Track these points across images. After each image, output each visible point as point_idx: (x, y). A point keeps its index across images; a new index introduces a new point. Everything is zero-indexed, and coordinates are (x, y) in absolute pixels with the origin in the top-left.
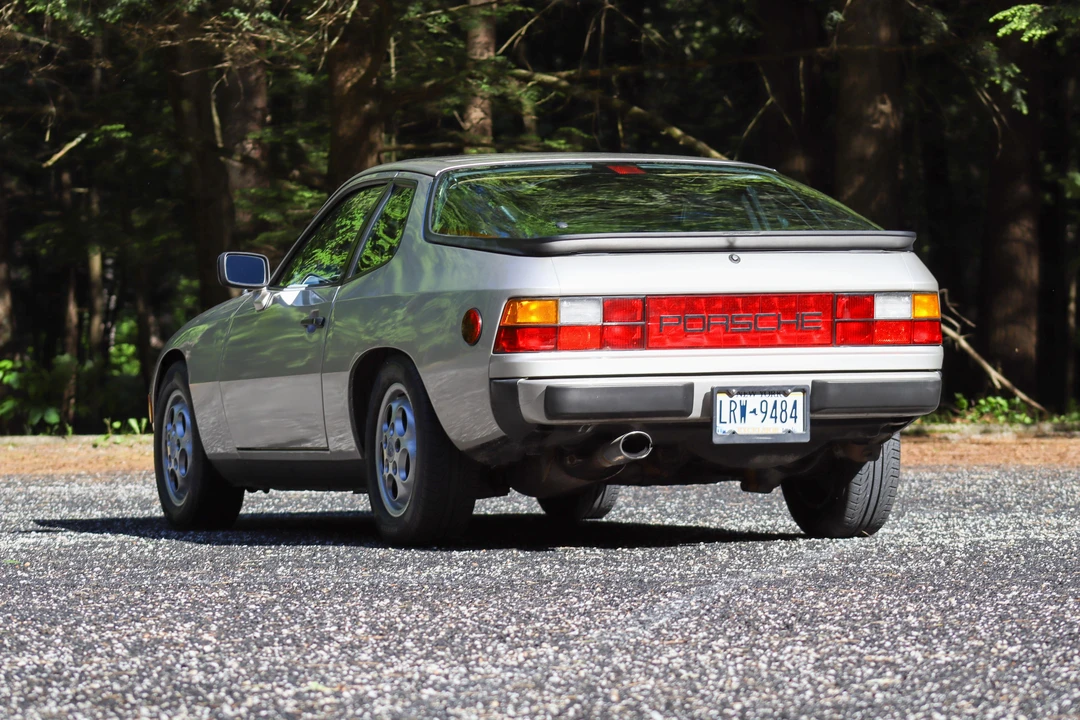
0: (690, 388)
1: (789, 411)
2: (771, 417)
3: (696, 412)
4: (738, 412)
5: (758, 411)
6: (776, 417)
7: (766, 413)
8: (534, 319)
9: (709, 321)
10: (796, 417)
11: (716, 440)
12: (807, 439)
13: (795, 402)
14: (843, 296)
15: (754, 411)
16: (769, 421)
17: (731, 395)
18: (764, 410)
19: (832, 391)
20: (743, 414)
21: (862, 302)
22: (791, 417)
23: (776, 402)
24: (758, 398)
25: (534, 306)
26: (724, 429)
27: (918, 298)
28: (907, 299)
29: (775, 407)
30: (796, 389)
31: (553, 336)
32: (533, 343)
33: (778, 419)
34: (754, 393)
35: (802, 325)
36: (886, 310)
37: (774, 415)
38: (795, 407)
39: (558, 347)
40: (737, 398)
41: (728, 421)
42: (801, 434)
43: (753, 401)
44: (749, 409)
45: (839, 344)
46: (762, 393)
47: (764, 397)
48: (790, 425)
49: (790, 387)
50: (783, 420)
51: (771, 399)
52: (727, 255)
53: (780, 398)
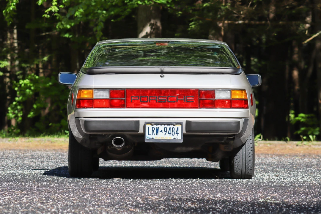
0: (138, 122)
1: (175, 131)
2: (168, 133)
3: (141, 131)
4: (155, 131)
6: (170, 133)
7: (166, 132)
8: (86, 96)
9: (149, 98)
10: (178, 134)
11: (146, 141)
12: (182, 141)
13: (178, 128)
14: (202, 90)
15: (162, 131)
16: (167, 135)
17: (152, 125)
18: (165, 131)
20: (157, 132)
21: (210, 93)
22: (176, 133)
23: (170, 128)
24: (163, 126)
25: (86, 92)
26: (150, 137)
27: (233, 91)
28: (229, 92)
29: (170, 130)
30: (178, 123)
31: (92, 103)
32: (86, 105)
33: (171, 134)
34: (162, 125)
35: (186, 100)
36: (219, 96)
37: (169, 133)
38: (178, 130)
39: (93, 107)
40: (155, 126)
41: (151, 134)
42: (179, 140)
43: (161, 128)
44: (160, 130)
45: (201, 107)
46: (165, 125)
48: (176, 136)
49: (175, 123)
50: (173, 134)
51: (168, 127)
52: (160, 75)
53: (172, 127)
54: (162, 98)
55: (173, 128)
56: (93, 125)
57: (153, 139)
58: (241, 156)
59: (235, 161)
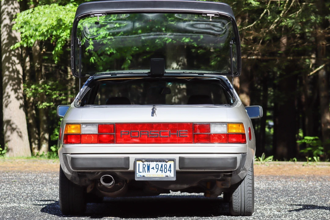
0: (128, 159)
1: (168, 168)
2: (160, 170)
3: (131, 168)
4: (146, 168)
5: (155, 168)
6: (162, 171)
7: (158, 169)
8: (73, 131)
9: (140, 133)
10: (171, 171)
11: (136, 179)
12: (175, 179)
13: (170, 165)
14: (196, 124)
15: (153, 168)
16: (159, 172)
17: (143, 162)
18: (157, 168)
19: (186, 161)
20: (148, 169)
21: (205, 127)
22: (169, 171)
23: (162, 165)
24: (155, 163)
25: (73, 127)
26: (140, 175)
27: (230, 125)
28: (225, 125)
29: (162, 167)
30: (170, 160)
31: (79, 138)
32: (73, 141)
33: (163, 171)
34: (153, 161)
35: (179, 135)
36: (215, 130)
37: (161, 170)
38: (170, 167)
39: (80, 142)
40: (146, 163)
41: (142, 172)
42: (172, 177)
43: (153, 164)
44: (151, 167)
45: (195, 142)
46: (156, 161)
47: (157, 163)
48: (168, 174)
49: (167, 159)
50: (165, 172)
51: (160, 164)
52: (151, 108)
53: (164, 163)
54: (153, 132)
55: (166, 165)
56: (80, 162)
57: (144, 176)
58: (240, 193)
59: (234, 197)
